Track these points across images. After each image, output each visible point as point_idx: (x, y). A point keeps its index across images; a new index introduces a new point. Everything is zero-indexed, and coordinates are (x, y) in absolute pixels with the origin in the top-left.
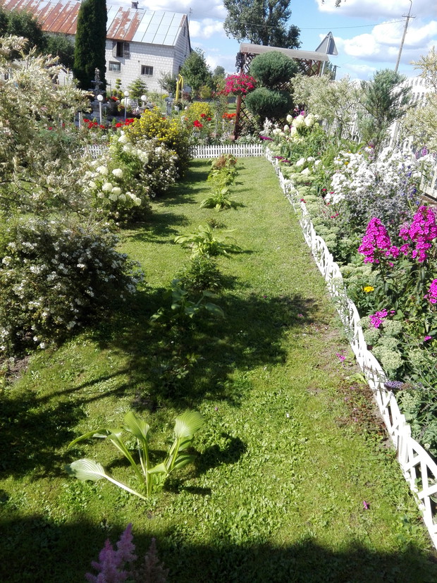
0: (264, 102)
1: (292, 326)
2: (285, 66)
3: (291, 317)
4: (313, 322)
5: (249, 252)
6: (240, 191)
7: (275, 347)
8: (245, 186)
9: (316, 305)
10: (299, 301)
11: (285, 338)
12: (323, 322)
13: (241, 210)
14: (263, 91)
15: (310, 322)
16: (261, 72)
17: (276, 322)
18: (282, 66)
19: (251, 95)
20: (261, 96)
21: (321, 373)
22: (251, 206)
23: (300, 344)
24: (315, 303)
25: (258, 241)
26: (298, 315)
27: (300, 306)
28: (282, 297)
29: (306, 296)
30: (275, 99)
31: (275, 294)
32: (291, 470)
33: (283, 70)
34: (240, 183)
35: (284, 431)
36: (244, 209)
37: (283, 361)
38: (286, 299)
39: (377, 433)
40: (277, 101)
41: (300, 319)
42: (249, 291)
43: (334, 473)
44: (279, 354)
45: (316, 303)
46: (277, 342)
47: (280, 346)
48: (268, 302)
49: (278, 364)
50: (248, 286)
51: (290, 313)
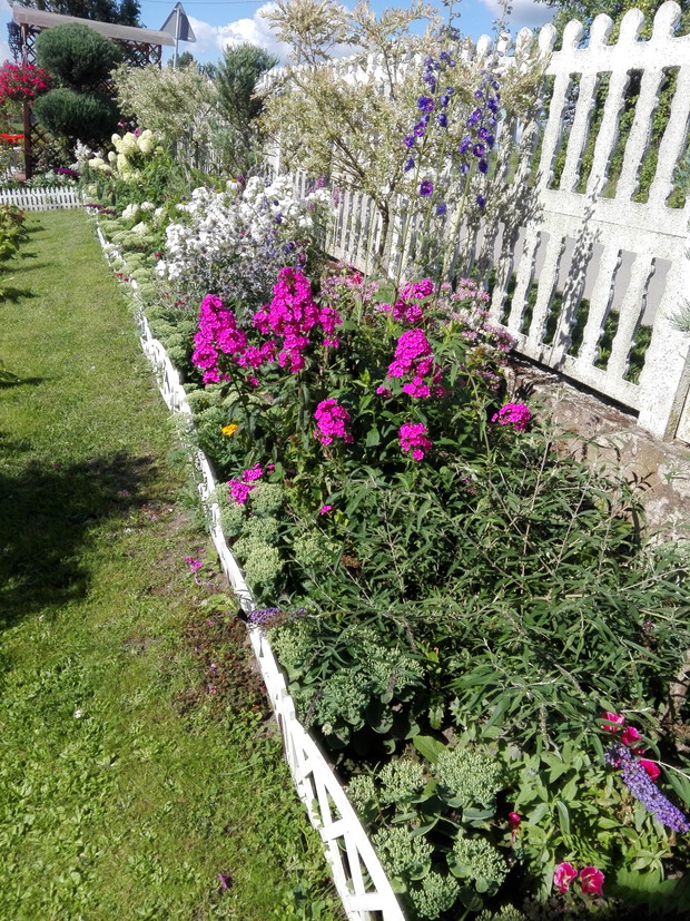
0: (68, 112)
1: (107, 516)
2: (97, 50)
3: (105, 499)
4: (146, 502)
5: (34, 381)
6: (27, 269)
7: (68, 565)
8: (39, 260)
9: (155, 468)
10: (124, 465)
11: (90, 545)
12: (164, 500)
13: (27, 304)
14: (64, 94)
15: (142, 502)
16: (54, 60)
17: (74, 514)
18: (91, 51)
19: (43, 99)
20: (61, 101)
21: (153, 604)
22: (47, 295)
23: (118, 551)
24: (153, 465)
25: (55, 357)
26: (120, 492)
27: (123, 473)
28: (90, 462)
29: (138, 453)
30: (88, 107)
31: (78, 457)
32: (77, 838)
33: (93, 57)
34: (31, 255)
35: (69, 750)
36: (33, 301)
37: (82, 595)
38: (99, 464)
39: (250, 707)
40: (93, 112)
41: (122, 500)
42: (25, 458)
43: (164, 820)
44: (74, 580)
45: (156, 464)
46: (72, 554)
47: (76, 563)
48: (61, 474)
49: (70, 603)
50: (25, 448)
51: (104, 492)
